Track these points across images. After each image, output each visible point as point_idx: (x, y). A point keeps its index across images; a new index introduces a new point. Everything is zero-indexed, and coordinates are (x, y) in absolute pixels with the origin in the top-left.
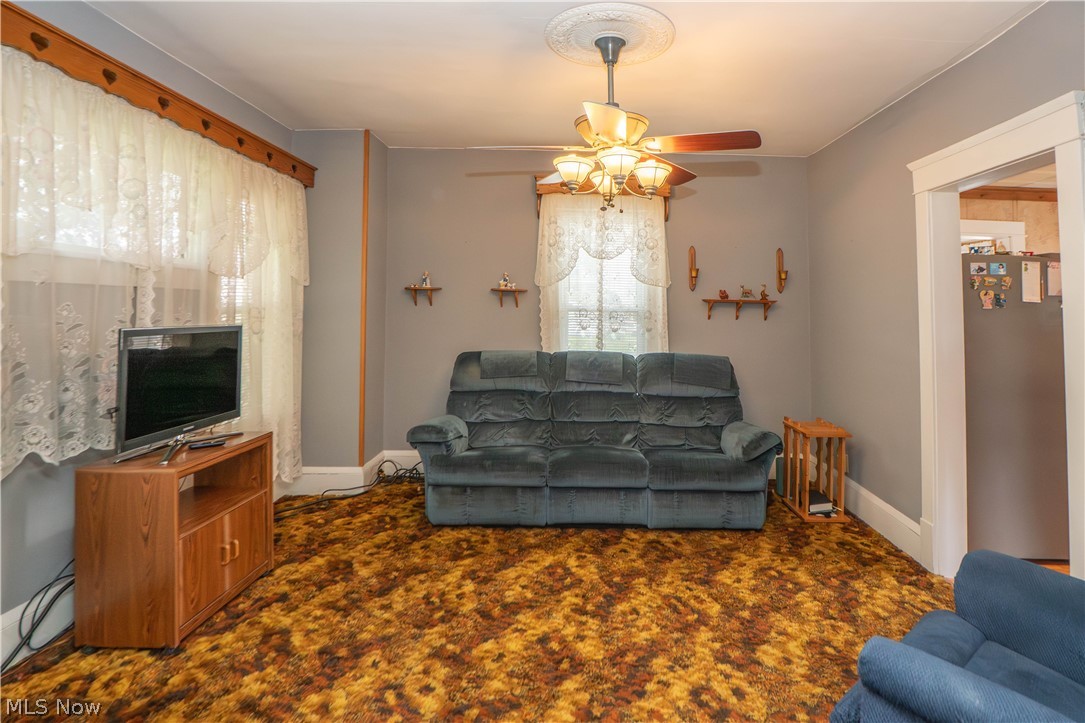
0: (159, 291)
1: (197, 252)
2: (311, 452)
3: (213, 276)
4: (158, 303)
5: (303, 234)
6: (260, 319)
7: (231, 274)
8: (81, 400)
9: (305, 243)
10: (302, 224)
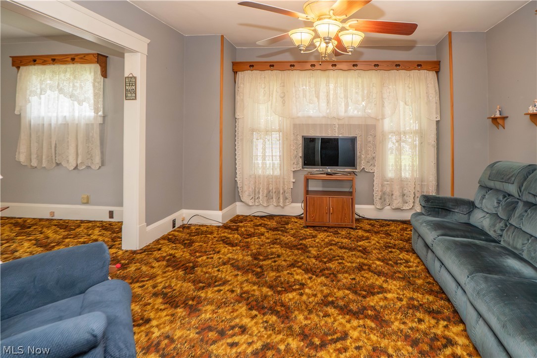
5: (434, 95)
9: (437, 99)
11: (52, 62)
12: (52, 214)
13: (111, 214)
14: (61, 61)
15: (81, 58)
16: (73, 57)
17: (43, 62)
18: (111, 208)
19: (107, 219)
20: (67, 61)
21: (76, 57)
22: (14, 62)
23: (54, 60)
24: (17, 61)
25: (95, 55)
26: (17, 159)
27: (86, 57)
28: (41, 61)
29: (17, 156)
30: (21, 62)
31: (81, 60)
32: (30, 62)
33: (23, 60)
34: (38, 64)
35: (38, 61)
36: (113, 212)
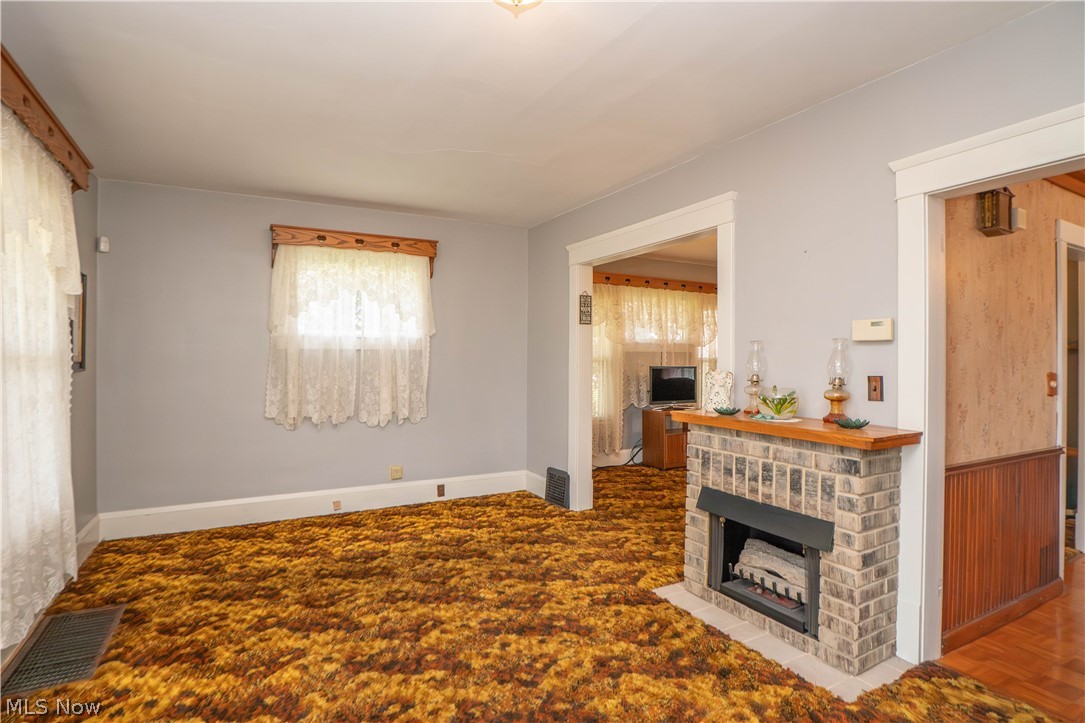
0: (669, 353)
3: (692, 345)
4: (669, 357)
7: (700, 346)
11: (357, 245)
12: (337, 504)
13: (441, 490)
14: (374, 246)
15: (410, 246)
16: (395, 241)
17: (339, 243)
18: (440, 482)
19: (435, 498)
20: (386, 246)
21: (401, 243)
22: (278, 235)
23: (361, 242)
24: (284, 235)
25: (433, 244)
26: (267, 415)
27: (419, 245)
28: (337, 241)
29: (267, 410)
30: (293, 237)
31: (410, 249)
32: (312, 239)
33: (297, 235)
34: (329, 246)
35: (329, 240)
36: (443, 486)
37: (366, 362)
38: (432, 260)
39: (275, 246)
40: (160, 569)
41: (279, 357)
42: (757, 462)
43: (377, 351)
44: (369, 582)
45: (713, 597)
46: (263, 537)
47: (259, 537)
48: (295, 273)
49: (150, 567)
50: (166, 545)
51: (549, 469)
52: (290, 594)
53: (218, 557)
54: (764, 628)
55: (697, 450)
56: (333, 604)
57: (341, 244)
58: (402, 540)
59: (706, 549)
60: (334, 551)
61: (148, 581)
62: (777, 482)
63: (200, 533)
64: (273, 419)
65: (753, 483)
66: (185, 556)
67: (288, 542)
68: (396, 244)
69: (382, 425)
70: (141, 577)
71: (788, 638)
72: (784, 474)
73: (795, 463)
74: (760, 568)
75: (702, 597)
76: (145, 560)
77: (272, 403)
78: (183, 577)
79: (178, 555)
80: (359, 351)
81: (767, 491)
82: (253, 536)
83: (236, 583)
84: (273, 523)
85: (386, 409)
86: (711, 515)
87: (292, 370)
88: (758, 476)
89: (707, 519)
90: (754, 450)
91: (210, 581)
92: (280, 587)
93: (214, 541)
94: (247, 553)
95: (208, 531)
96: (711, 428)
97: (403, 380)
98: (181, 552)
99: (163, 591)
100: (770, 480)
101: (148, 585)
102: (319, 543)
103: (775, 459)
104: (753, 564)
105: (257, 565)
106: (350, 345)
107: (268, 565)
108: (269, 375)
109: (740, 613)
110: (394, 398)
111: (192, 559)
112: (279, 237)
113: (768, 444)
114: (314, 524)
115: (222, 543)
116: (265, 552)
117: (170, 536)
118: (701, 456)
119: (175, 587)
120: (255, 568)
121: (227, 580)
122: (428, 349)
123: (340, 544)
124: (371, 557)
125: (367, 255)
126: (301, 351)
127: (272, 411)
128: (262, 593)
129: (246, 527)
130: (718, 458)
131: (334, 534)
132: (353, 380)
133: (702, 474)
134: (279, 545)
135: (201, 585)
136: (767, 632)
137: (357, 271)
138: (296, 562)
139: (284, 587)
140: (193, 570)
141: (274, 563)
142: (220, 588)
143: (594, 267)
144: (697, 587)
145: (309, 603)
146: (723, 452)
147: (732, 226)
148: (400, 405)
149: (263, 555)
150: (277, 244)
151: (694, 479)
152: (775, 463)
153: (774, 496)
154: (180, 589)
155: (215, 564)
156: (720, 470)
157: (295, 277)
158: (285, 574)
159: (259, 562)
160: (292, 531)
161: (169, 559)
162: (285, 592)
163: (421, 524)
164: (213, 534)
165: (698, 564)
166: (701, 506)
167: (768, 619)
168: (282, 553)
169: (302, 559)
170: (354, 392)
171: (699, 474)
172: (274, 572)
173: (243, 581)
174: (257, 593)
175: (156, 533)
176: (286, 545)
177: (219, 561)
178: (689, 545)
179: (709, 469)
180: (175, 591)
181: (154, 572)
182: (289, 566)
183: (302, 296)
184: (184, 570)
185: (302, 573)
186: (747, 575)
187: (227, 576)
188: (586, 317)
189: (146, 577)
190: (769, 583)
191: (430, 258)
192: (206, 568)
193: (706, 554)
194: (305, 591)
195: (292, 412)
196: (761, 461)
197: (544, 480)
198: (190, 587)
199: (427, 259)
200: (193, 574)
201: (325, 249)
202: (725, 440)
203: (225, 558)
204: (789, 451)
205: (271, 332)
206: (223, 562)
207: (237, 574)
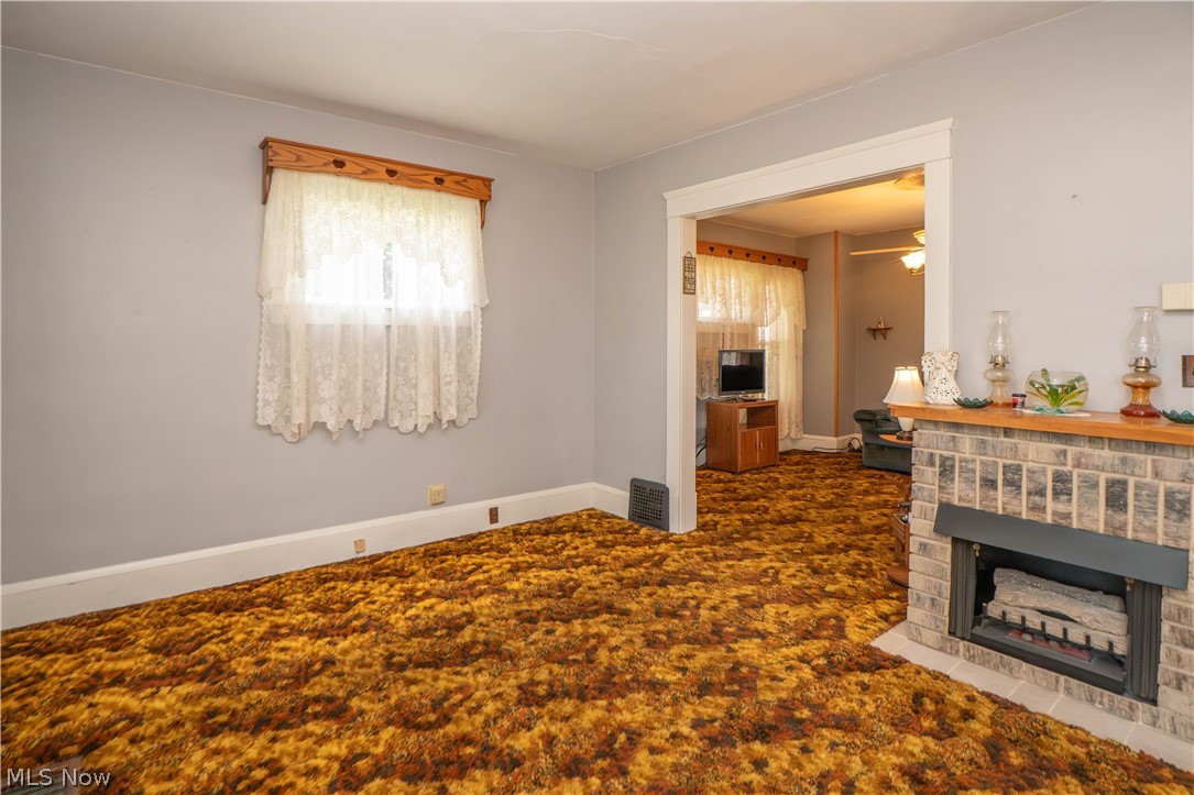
0: (732, 334)
1: (747, 315)
2: (808, 426)
3: (754, 326)
4: (732, 339)
5: (802, 299)
6: (777, 347)
7: (761, 326)
8: (707, 377)
9: (803, 304)
10: (801, 294)
11: (387, 177)
12: (359, 544)
13: (494, 515)
14: (411, 180)
15: (458, 183)
16: (439, 175)
17: (364, 173)
18: (492, 503)
19: (487, 526)
20: (426, 182)
21: (445, 179)
22: (276, 154)
23: (393, 173)
24: (285, 155)
25: (487, 182)
26: (260, 421)
27: (470, 183)
28: (360, 170)
29: (259, 413)
30: (299, 159)
31: (460, 188)
32: (325, 165)
33: (305, 157)
34: (350, 175)
35: (349, 167)
36: (496, 509)
37: (398, 344)
38: (483, 203)
39: (269, 170)
40: (118, 679)
41: (277, 335)
42: (1044, 471)
43: (414, 329)
44: (480, 670)
45: (962, 649)
46: (268, 605)
47: (262, 604)
48: (300, 212)
49: (98, 675)
50: (111, 631)
51: (633, 481)
52: (365, 705)
53: (211, 647)
54: (1057, 690)
55: (932, 455)
56: (446, 719)
57: (366, 175)
58: (481, 594)
59: (947, 585)
60: (392, 621)
61: (107, 706)
62: (1080, 496)
63: (161, 605)
64: (269, 427)
65: (1037, 499)
66: (153, 650)
67: (313, 610)
68: (440, 180)
69: (421, 429)
70: (89, 699)
71: (1101, 703)
72: (1095, 486)
73: (1114, 472)
74: (1031, 608)
75: (941, 649)
76: (84, 663)
77: (267, 403)
78: (164, 690)
79: (139, 650)
80: (388, 327)
81: (1061, 508)
82: (250, 603)
83: (265, 694)
84: (271, 579)
85: (425, 409)
86: (955, 541)
87: (298, 354)
88: (1045, 488)
89: (949, 547)
90: (1038, 456)
91: (218, 694)
92: (341, 694)
93: (192, 617)
94: (256, 635)
95: (173, 601)
96: (957, 426)
97: (449, 369)
98: (142, 641)
99: (139, 723)
100: (1070, 494)
101: (105, 714)
102: (361, 607)
103: (1078, 465)
104: (1022, 602)
105: (282, 656)
106: (377, 319)
107: (300, 655)
108: (261, 362)
109: (1011, 670)
110: (437, 393)
111: (167, 655)
112: (274, 157)
113: (1063, 447)
114: (336, 577)
115: (206, 621)
116: (283, 631)
117: (112, 614)
118: (937, 463)
119: (160, 714)
120: (283, 662)
121: (244, 689)
122: (480, 326)
123: (394, 609)
124: (454, 627)
125: (398, 192)
126: (309, 327)
127: (267, 416)
128: (318, 708)
129: (230, 588)
130: (970, 466)
131: (376, 591)
132: (381, 368)
133: (940, 487)
134: (300, 617)
135: (205, 703)
136: (1062, 695)
137: (386, 214)
138: (343, 644)
139: (351, 694)
140: (177, 676)
141: (309, 649)
142: (241, 706)
143: (698, 222)
144: (931, 636)
145: (406, 720)
146: (979, 458)
147: (946, 166)
148: (444, 402)
149: (284, 636)
150: (272, 168)
151: (925, 494)
152: (1075, 472)
153: (1074, 516)
154: (170, 717)
155: (211, 659)
156: (974, 482)
157: (300, 217)
158: (337, 669)
159: (283, 650)
160: (309, 592)
161: (126, 658)
162: (355, 703)
163: (495, 567)
164: (183, 605)
165: (933, 605)
166: (939, 529)
167: (1062, 678)
168: (314, 630)
169: (350, 638)
170: (384, 386)
171: (936, 488)
172: (317, 667)
173: (273, 688)
174: (309, 710)
175: (87, 611)
176: (311, 615)
177: (215, 654)
178: (916, 581)
179: (952, 480)
180: (163, 722)
181: (110, 685)
182: (335, 652)
183: (310, 247)
184: (162, 677)
185: (361, 663)
186: (1014, 617)
187: (241, 681)
188: (689, 287)
189: (100, 697)
190: (1054, 628)
191: (481, 201)
192: (199, 668)
193: (947, 592)
194: (387, 697)
195: (298, 416)
196: (1050, 470)
197: (626, 495)
198: (186, 710)
199: (477, 203)
200: (179, 684)
201: (343, 181)
202: (983, 442)
203: (223, 646)
204: (1105, 454)
205: (262, 298)
206: (223, 656)
207: (256, 676)
